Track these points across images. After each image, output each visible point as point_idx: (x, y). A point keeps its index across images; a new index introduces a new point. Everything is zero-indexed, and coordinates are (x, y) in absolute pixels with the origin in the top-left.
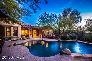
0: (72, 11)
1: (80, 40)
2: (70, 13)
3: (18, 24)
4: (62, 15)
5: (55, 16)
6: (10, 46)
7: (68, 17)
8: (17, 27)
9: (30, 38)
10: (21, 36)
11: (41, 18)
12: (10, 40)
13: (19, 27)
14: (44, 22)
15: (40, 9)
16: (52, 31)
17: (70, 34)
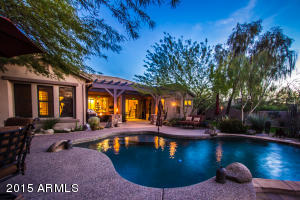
0: (262, 33)
1: (285, 136)
2: (256, 39)
3: (77, 75)
4: (226, 47)
5: (204, 50)
6: (50, 150)
7: (247, 55)
8: (74, 88)
9: (116, 126)
10: (88, 116)
11: (154, 58)
12: (51, 131)
13: (80, 85)
14: (164, 70)
15: (152, 25)
16: (190, 103)
17: (251, 114)
